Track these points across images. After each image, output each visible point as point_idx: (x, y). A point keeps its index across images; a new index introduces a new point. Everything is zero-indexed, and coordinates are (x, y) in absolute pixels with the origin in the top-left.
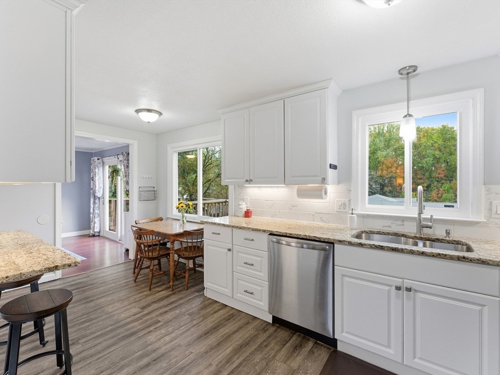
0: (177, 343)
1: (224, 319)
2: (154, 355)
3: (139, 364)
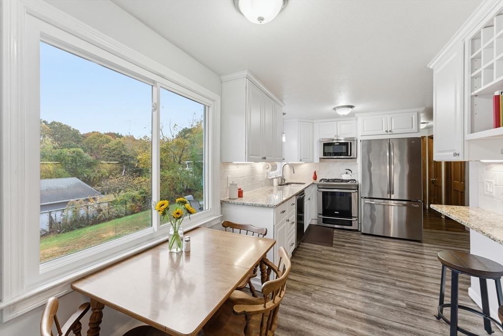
0: (347, 289)
1: (303, 275)
2: (368, 295)
3: (383, 298)
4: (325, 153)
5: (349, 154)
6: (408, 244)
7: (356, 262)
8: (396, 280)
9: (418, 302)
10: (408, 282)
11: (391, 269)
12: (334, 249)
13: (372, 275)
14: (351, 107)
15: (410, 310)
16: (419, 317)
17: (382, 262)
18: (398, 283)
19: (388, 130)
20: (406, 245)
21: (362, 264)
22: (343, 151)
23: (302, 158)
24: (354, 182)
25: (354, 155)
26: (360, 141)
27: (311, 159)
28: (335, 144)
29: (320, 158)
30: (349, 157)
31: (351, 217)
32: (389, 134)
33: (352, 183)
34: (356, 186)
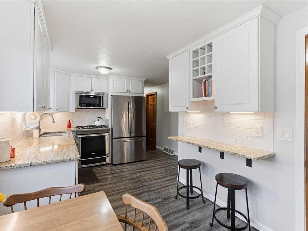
4: (82, 104)
5: (102, 105)
6: (141, 164)
7: (123, 187)
8: (150, 188)
9: (165, 195)
10: (155, 186)
11: (143, 182)
12: (102, 184)
13: (137, 191)
14: (110, 69)
15: (165, 201)
16: (170, 202)
17: (136, 180)
18: (151, 189)
19: (128, 90)
20: (140, 165)
21: (127, 187)
22: (98, 103)
23: (58, 107)
24: (107, 127)
25: (105, 106)
26: (111, 95)
27: (67, 109)
28: (91, 96)
29: (75, 108)
30: (102, 108)
31: (105, 154)
32: (128, 93)
33: (106, 128)
34: (109, 130)
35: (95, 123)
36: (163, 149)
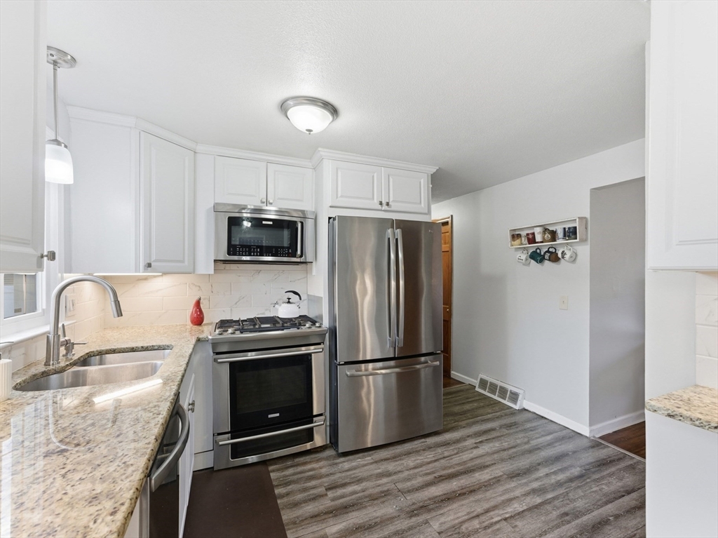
4: (235, 246)
5: (299, 252)
19: (384, 202)
22: (286, 243)
23: (154, 258)
24: (317, 325)
25: (309, 256)
26: (330, 218)
27: (186, 263)
28: (264, 222)
29: (215, 261)
30: (298, 260)
31: (310, 418)
32: (384, 211)
33: (314, 329)
34: (322, 335)
35: (277, 310)
36: (476, 382)
